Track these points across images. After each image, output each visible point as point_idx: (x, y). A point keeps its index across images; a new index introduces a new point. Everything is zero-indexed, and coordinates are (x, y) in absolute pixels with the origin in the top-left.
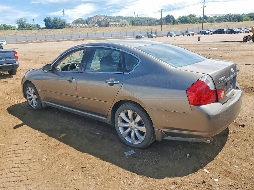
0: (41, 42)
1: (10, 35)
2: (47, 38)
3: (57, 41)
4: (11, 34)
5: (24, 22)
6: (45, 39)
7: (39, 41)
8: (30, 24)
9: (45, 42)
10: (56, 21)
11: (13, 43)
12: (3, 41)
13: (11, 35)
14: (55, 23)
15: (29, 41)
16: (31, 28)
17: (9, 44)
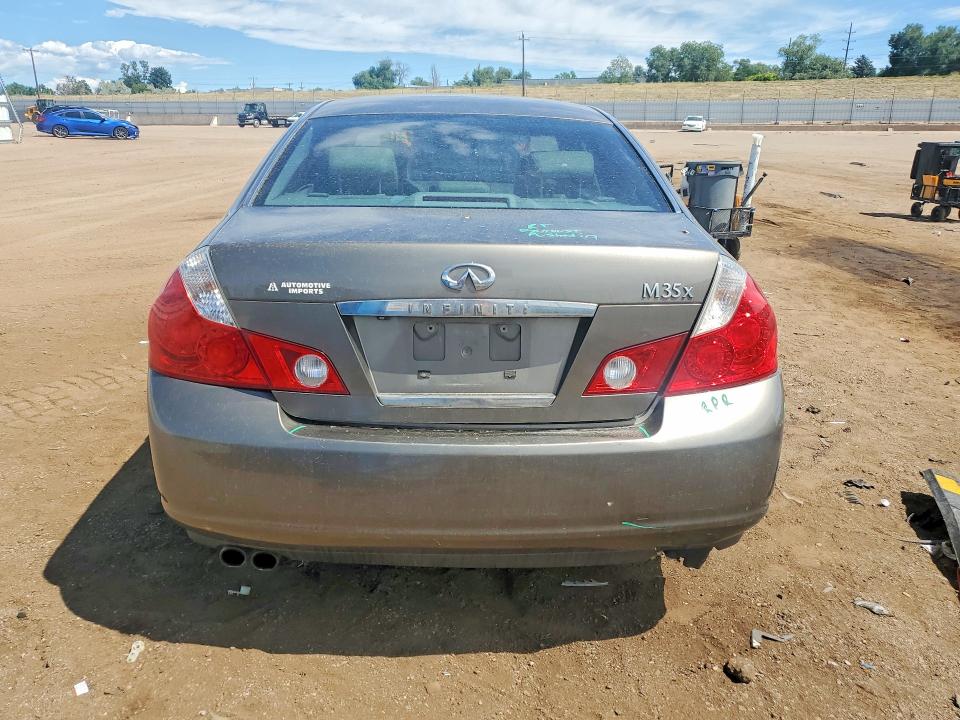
0: (828, 127)
1: (731, 99)
2: (854, 115)
3: (896, 128)
4: (734, 96)
5: (810, 48)
6: (846, 116)
7: (821, 123)
8: (828, 59)
9: (844, 129)
10: (940, 44)
11: (728, 128)
12: (696, 119)
13: (735, 99)
14: (934, 51)
15: (782, 123)
16: (828, 72)
17: (713, 128)
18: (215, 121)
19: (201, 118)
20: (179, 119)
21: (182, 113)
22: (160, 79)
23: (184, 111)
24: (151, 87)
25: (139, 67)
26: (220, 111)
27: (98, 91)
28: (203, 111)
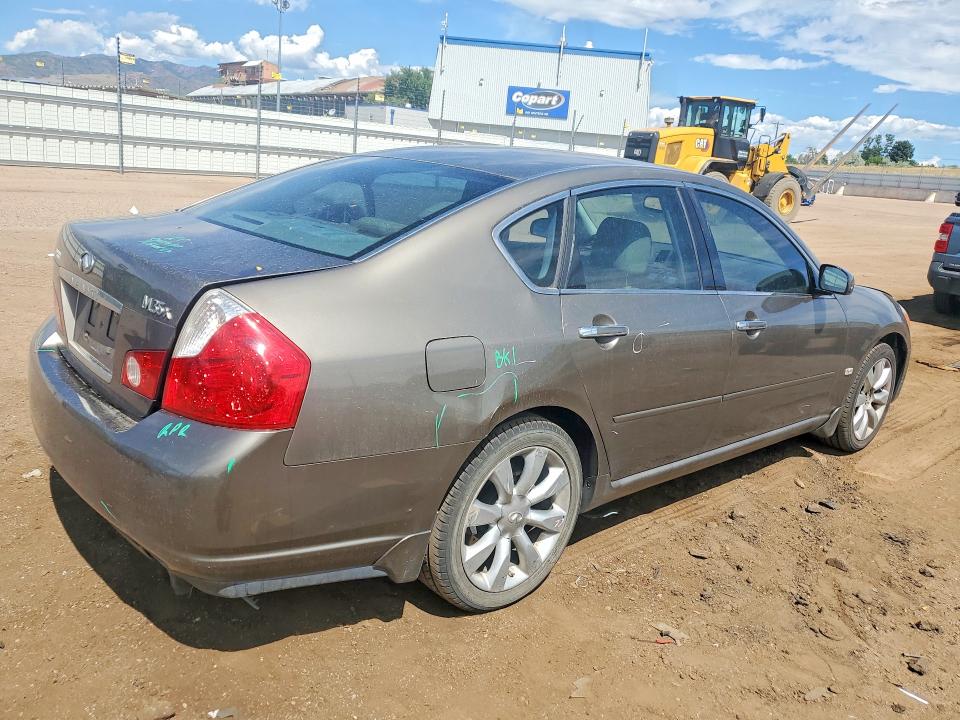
18: (932, 198)
19: (917, 193)
20: (892, 192)
21: (899, 187)
22: (902, 152)
23: (902, 184)
24: (887, 160)
25: (884, 140)
26: (942, 187)
27: (833, 162)
28: (921, 186)
